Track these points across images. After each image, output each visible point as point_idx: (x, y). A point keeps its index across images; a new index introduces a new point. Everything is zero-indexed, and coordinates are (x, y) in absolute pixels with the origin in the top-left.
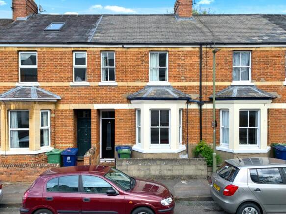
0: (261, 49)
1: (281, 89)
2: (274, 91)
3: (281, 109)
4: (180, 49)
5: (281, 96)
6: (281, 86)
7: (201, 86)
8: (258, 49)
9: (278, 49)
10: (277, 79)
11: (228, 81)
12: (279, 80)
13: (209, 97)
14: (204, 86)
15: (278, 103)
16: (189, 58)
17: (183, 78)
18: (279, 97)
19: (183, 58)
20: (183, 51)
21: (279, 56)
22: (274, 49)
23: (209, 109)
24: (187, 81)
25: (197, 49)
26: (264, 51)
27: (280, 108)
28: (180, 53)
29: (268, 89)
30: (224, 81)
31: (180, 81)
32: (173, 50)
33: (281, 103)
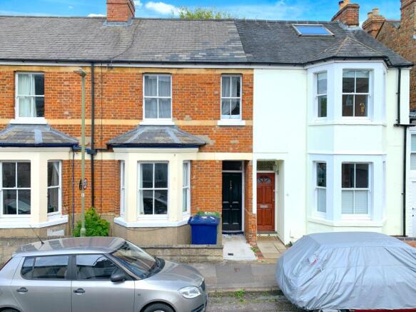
0: (185, 72)
1: (215, 132)
2: (204, 134)
3: (214, 161)
4: (62, 70)
5: (215, 141)
6: (214, 126)
7: (93, 125)
8: (180, 72)
9: (210, 72)
10: (209, 117)
11: (136, 119)
12: (210, 117)
13: (106, 142)
14: (99, 125)
15: (210, 152)
16: (76, 83)
17: (67, 113)
18: (211, 142)
19: (66, 83)
20: (67, 73)
21: (211, 82)
22: (203, 72)
23: (106, 161)
24: (73, 118)
25: (88, 71)
26: (189, 75)
27: (212, 159)
28: (62, 76)
29: (195, 132)
30: (129, 119)
31: (63, 118)
32: (51, 70)
33: (214, 152)
